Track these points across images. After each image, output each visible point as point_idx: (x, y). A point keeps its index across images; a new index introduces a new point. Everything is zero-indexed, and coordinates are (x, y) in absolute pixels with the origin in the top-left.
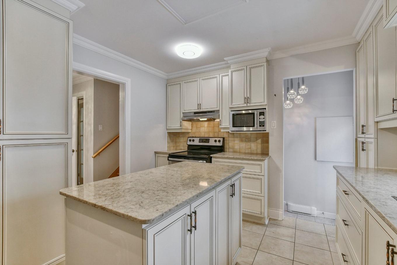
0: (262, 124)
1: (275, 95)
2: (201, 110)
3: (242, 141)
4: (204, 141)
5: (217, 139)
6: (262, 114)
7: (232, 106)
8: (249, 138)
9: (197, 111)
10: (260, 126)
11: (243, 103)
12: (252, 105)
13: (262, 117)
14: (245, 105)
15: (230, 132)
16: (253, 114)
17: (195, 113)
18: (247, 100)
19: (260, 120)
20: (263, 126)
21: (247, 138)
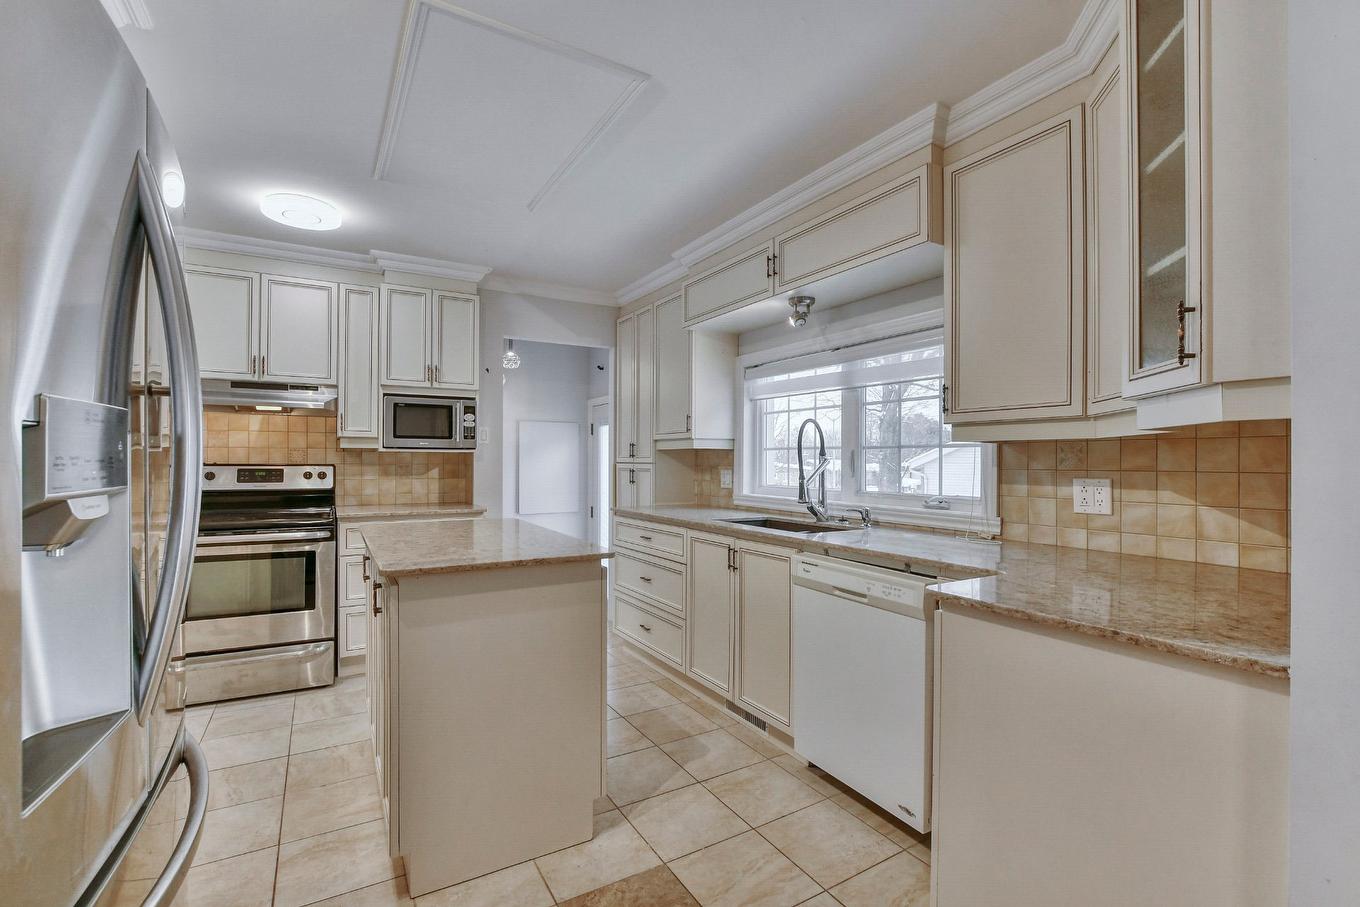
0: (470, 433)
1: (487, 370)
2: (266, 379)
3: (386, 473)
4: (261, 476)
5: (315, 470)
6: (470, 410)
7: (389, 383)
8: (407, 467)
9: (249, 378)
10: (465, 437)
11: (422, 377)
12: (443, 386)
13: (470, 416)
14: (428, 384)
15: (381, 449)
16: (450, 409)
17: (235, 384)
18: (433, 373)
19: (466, 424)
20: (473, 437)
21: (401, 467)
